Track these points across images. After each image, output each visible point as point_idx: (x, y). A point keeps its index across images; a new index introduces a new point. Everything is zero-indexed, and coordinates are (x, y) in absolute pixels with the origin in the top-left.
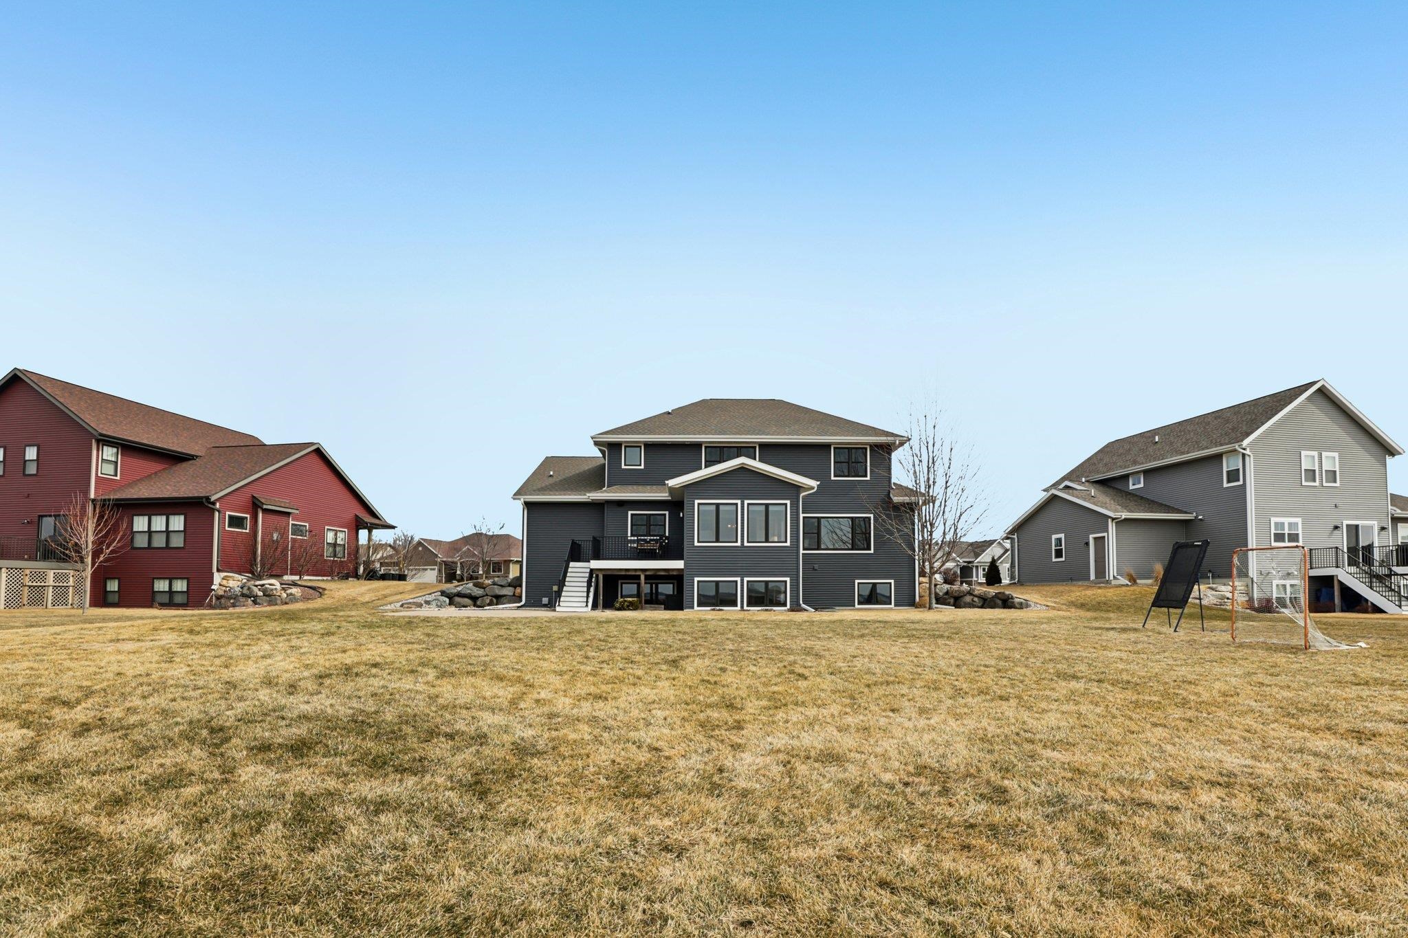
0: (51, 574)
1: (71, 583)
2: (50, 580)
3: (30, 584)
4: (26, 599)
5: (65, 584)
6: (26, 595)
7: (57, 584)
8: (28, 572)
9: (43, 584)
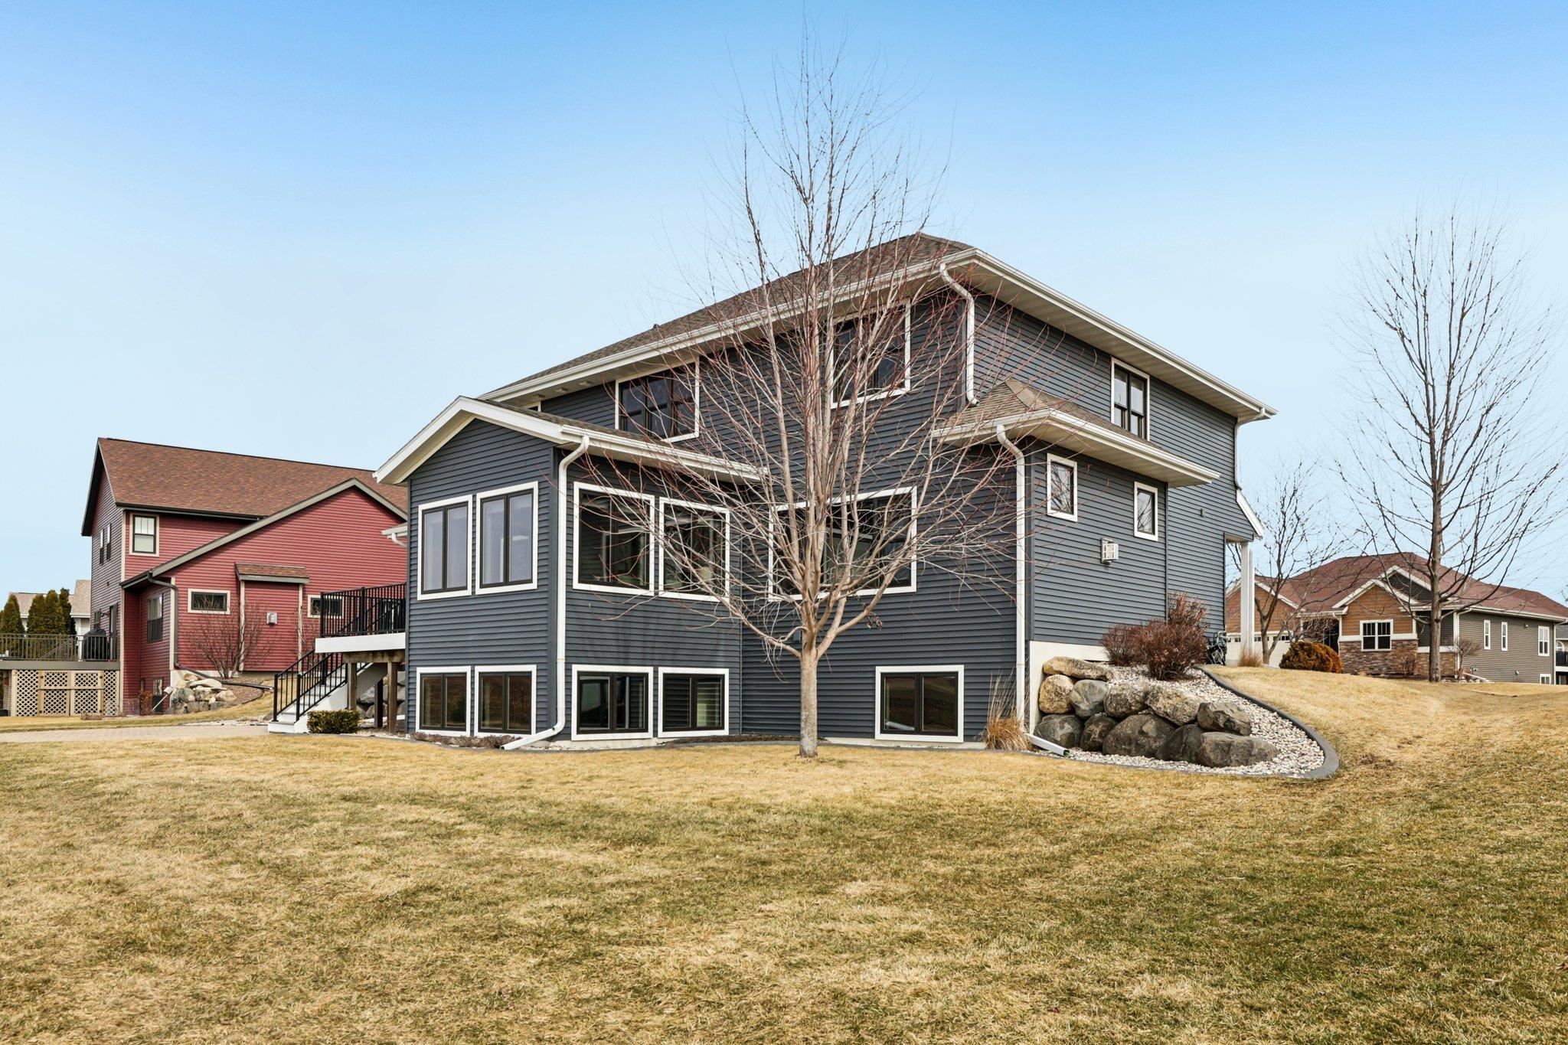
0: (72, 675)
1: (99, 686)
2: (72, 683)
3: (48, 687)
4: (43, 705)
5: (92, 687)
6: (43, 701)
7: (82, 687)
8: (43, 673)
9: (63, 687)
